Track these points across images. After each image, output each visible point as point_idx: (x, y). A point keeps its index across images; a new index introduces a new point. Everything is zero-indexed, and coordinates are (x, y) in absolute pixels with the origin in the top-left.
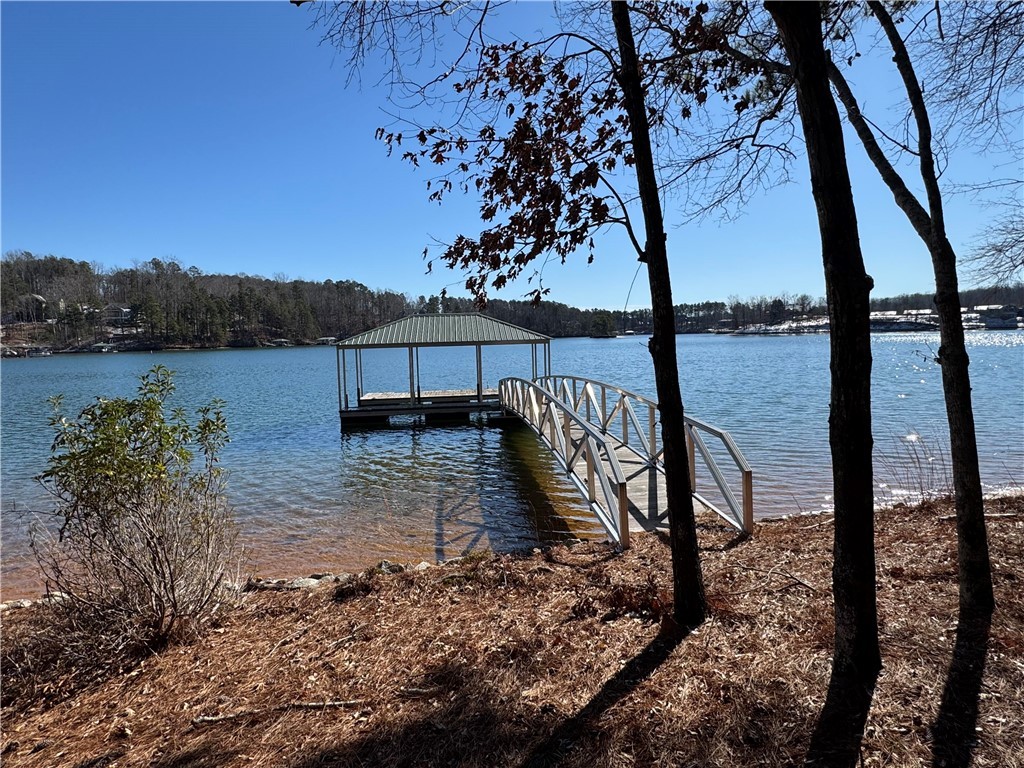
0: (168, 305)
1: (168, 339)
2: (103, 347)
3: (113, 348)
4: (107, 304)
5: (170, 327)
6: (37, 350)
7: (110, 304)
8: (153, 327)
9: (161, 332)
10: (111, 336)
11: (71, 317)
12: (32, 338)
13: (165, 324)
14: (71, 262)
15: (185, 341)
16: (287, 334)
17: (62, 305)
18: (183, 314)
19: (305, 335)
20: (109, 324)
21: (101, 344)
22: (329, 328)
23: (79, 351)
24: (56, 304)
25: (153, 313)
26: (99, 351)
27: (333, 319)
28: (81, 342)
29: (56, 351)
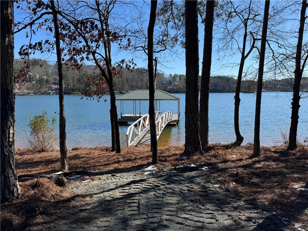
0: (74, 77)
1: (73, 90)
2: (50, 93)
3: (54, 93)
4: (52, 76)
5: (74, 86)
6: (29, 93)
7: (54, 76)
8: (68, 85)
9: (71, 87)
10: (54, 88)
11: (40, 81)
12: (28, 89)
13: (72, 84)
14: (41, 60)
15: (79, 91)
16: (117, 89)
17: (38, 76)
18: (79, 80)
19: (123, 90)
20: (53, 84)
21: (50, 91)
22: (133, 87)
23: (43, 94)
24: (35, 76)
25: (68, 80)
26: (49, 94)
27: (135, 83)
28: (43, 90)
29: (35, 94)
